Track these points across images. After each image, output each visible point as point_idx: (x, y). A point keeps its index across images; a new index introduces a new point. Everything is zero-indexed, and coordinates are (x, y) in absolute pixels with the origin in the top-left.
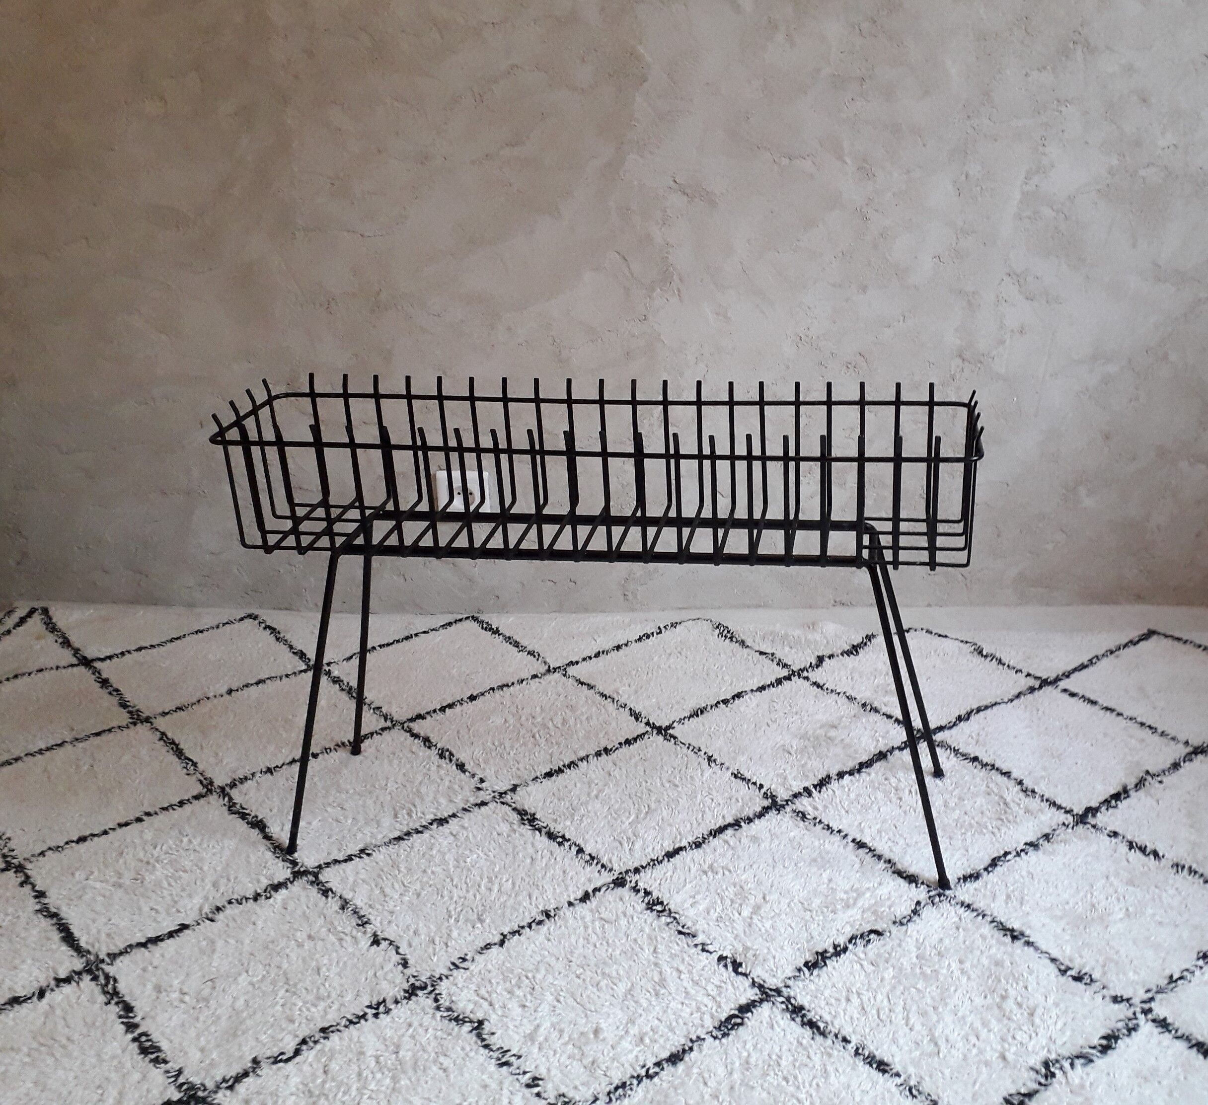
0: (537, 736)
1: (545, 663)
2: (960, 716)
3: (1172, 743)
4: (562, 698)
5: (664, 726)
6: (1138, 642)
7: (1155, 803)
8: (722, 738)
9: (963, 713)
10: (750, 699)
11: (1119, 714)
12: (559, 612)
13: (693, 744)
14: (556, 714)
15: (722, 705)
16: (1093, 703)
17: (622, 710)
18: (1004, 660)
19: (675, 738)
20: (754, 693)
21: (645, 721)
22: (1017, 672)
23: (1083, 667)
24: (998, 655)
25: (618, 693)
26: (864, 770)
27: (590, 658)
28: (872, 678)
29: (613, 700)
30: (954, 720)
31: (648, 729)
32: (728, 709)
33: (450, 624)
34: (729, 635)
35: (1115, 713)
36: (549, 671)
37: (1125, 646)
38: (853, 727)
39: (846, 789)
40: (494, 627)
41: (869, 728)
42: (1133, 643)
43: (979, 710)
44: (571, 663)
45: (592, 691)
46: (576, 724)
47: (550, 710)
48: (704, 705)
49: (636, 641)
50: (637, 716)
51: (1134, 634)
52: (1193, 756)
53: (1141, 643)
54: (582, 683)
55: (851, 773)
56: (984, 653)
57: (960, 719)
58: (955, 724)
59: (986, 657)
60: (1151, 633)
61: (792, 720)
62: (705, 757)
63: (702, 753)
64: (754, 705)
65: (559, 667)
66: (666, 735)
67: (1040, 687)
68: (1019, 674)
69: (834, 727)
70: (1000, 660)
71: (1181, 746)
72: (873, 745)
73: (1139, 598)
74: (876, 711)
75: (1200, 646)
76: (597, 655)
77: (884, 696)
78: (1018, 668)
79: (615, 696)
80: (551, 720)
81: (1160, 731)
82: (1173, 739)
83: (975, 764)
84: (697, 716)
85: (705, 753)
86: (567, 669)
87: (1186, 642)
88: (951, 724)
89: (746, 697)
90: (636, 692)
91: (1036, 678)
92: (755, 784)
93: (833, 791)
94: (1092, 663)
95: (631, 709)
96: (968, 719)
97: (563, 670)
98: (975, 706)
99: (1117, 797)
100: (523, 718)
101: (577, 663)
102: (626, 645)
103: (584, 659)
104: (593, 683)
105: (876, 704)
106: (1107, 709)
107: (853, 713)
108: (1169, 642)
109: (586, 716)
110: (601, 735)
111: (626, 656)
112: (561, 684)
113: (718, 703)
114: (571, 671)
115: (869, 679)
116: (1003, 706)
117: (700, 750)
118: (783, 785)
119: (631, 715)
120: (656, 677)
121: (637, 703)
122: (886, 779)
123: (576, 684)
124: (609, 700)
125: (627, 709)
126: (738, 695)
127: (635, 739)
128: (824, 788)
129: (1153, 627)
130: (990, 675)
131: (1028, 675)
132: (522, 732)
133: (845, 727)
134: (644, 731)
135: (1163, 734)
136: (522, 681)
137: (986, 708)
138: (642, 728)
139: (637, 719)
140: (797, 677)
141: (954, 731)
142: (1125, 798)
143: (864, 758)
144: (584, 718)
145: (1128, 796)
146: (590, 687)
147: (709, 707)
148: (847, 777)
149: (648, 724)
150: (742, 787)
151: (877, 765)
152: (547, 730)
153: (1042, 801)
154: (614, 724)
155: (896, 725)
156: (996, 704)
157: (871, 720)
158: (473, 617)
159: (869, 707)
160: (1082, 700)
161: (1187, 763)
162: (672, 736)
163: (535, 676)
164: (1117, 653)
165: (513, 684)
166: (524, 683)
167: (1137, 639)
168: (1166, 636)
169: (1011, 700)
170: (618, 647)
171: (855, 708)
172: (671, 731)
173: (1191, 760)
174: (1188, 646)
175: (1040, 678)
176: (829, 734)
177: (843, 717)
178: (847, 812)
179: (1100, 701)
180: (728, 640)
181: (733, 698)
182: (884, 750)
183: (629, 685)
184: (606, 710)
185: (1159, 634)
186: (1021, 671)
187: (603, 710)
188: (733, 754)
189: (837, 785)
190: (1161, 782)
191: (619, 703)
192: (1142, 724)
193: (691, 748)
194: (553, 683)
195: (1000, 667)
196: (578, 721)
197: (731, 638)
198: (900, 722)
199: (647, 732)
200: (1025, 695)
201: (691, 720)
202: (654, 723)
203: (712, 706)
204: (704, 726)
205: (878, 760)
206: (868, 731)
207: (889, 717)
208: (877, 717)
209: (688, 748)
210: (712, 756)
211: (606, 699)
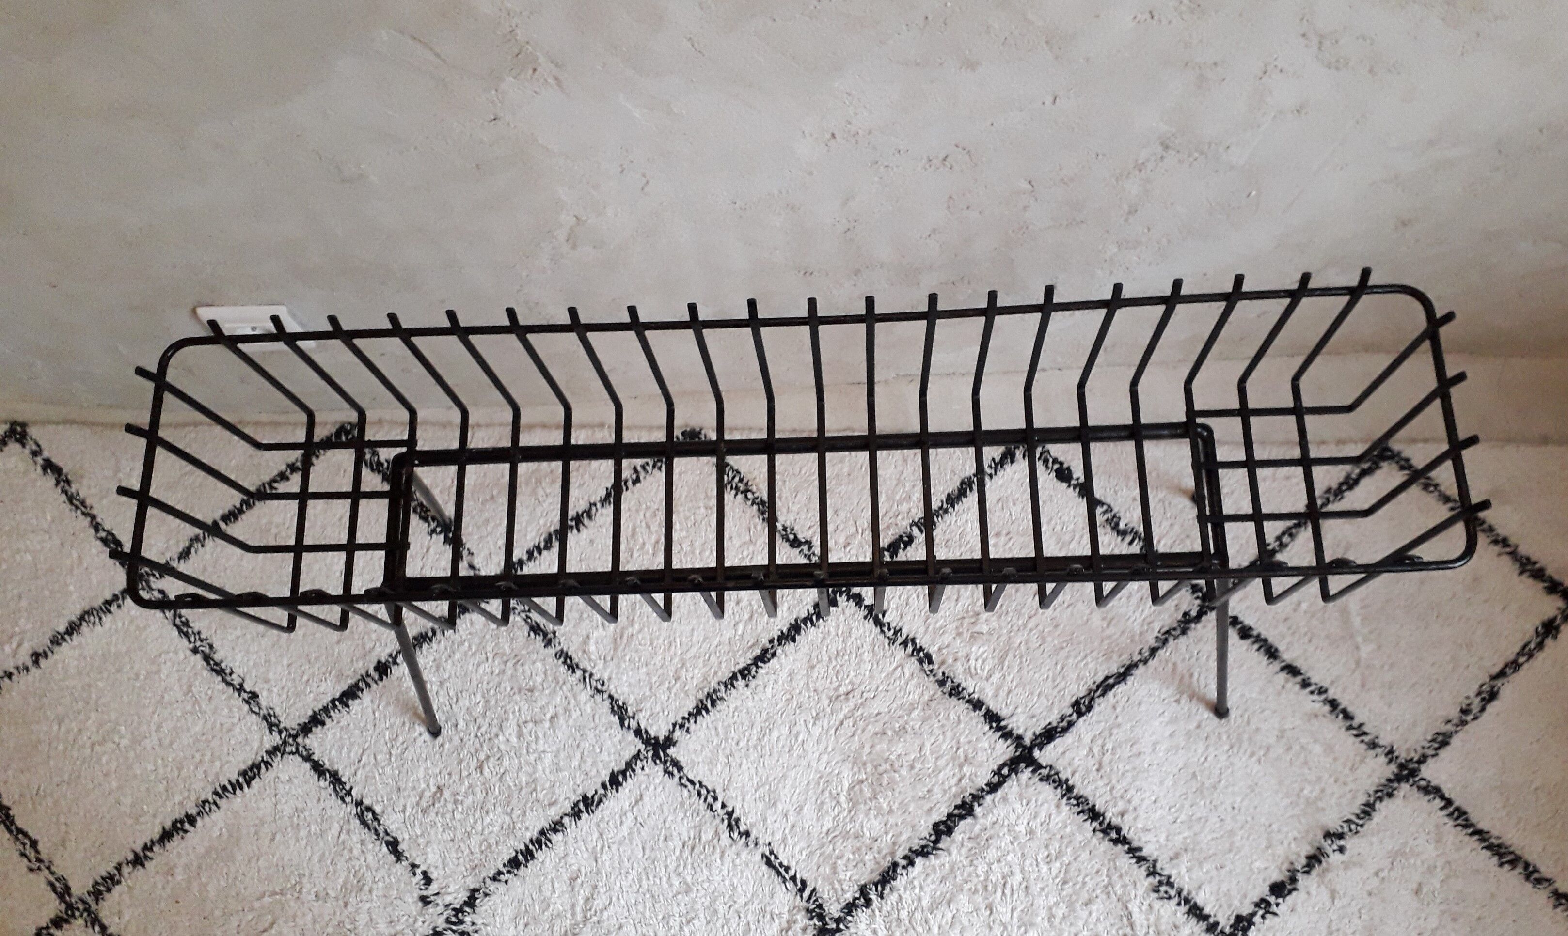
5: (661, 738)
6: (1358, 479)
8: (743, 764)
9: (1083, 694)
10: (779, 664)
11: (1305, 684)
13: (705, 779)
15: (739, 685)
16: (1274, 654)
17: (598, 697)
19: (680, 769)
20: (785, 644)
21: (634, 725)
24: (1141, 531)
25: (590, 656)
26: (941, 842)
27: (541, 549)
29: (585, 669)
30: (1071, 712)
31: (641, 743)
32: (748, 692)
34: (742, 487)
35: (1299, 679)
38: (926, 733)
39: (917, 891)
41: (949, 735)
43: (1105, 686)
45: (552, 649)
46: (537, 738)
47: (497, 701)
48: (713, 685)
49: (602, 503)
50: (620, 711)
53: (1364, 483)
54: (537, 625)
55: (923, 852)
56: (1122, 526)
57: (1078, 709)
58: (1071, 724)
59: (1124, 534)
62: (721, 812)
63: (719, 801)
64: (783, 674)
66: (666, 762)
67: (1200, 615)
69: (900, 731)
71: (1382, 760)
72: (955, 779)
74: (959, 691)
76: (549, 544)
79: (586, 659)
80: (501, 728)
81: (1357, 723)
82: (1373, 743)
83: (1095, 823)
84: (706, 712)
85: (724, 806)
88: (1066, 724)
89: (774, 660)
90: (615, 646)
92: (794, 880)
93: (900, 894)
94: (1281, 545)
95: (611, 697)
96: (1089, 708)
100: (462, 724)
102: (589, 514)
105: (960, 676)
106: (1292, 670)
107: (926, 699)
109: (549, 715)
110: (576, 762)
111: (592, 545)
113: (734, 677)
116: (1142, 669)
117: (715, 799)
118: (833, 878)
119: (614, 708)
121: (619, 677)
123: (528, 628)
124: (579, 672)
125: (606, 696)
126: (763, 657)
127: (623, 773)
128: (887, 889)
134: (634, 752)
137: (1117, 679)
138: (632, 745)
139: (622, 721)
140: (844, 597)
141: (1069, 739)
143: (940, 814)
144: (547, 720)
146: (548, 640)
147: (722, 688)
148: (919, 862)
149: (638, 732)
150: (778, 887)
151: (959, 831)
154: (591, 734)
155: (987, 726)
156: (1131, 669)
157: (952, 715)
159: (949, 687)
160: (1256, 646)
161: (1385, 803)
162: (676, 764)
163: (463, 607)
169: (1153, 651)
170: (578, 521)
171: (929, 688)
172: (671, 751)
173: (1391, 796)
177: (912, 706)
180: (740, 496)
181: (754, 662)
182: (970, 793)
184: (575, 699)
187: (573, 701)
188: (761, 806)
189: (904, 880)
191: (594, 681)
197: (745, 492)
198: (993, 718)
199: (639, 751)
200: (1176, 637)
201: (699, 718)
202: (646, 732)
203: (726, 686)
204: (717, 735)
205: (962, 817)
206: (948, 741)
207: (977, 705)
208: (960, 707)
209: (699, 794)
210: (733, 811)
211: (573, 672)
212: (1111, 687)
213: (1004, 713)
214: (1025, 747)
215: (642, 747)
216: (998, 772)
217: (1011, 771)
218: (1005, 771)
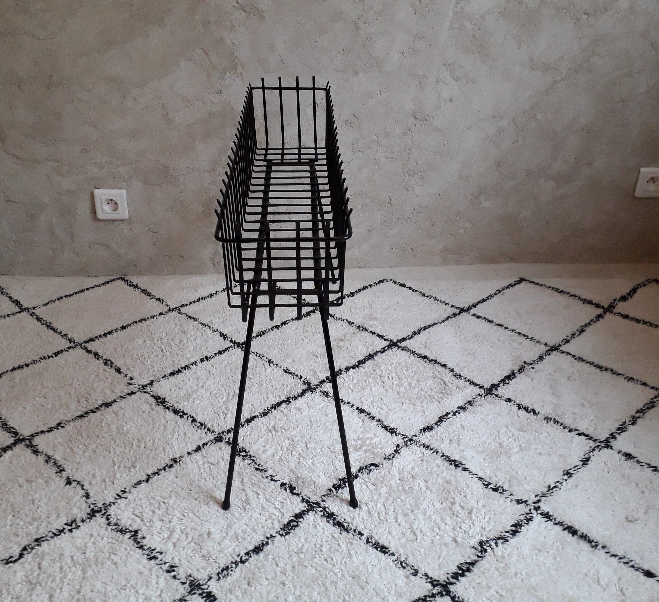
0: (164, 350)
1: (167, 305)
2: (414, 332)
3: (538, 344)
4: (178, 327)
5: (241, 342)
6: (514, 285)
7: (530, 381)
8: (276, 348)
9: (416, 330)
10: (292, 324)
11: (506, 328)
12: (174, 274)
13: (259, 353)
14: (175, 337)
15: (275, 329)
16: (491, 322)
17: (215, 333)
18: (438, 298)
20: (294, 321)
21: (229, 339)
22: (445, 305)
23: (483, 301)
24: (434, 296)
25: (213, 323)
26: (361, 365)
27: (194, 302)
28: (362, 310)
29: (210, 327)
30: (412, 334)
31: (232, 344)
32: (279, 331)
33: (108, 282)
35: (503, 327)
36: (169, 310)
37: (507, 287)
38: (353, 340)
39: (351, 377)
40: (134, 284)
41: (362, 340)
42: (511, 286)
43: (425, 328)
44: (183, 306)
45: (196, 322)
46: (188, 342)
47: (172, 334)
48: (265, 329)
49: (222, 291)
50: (224, 337)
51: (512, 281)
52: (551, 352)
53: (517, 286)
54: (190, 318)
55: (353, 367)
56: (426, 295)
57: (415, 333)
58: (412, 337)
59: (427, 297)
60: (521, 280)
61: (317, 337)
62: (267, 360)
63: (265, 358)
64: (293, 328)
65: (176, 308)
66: (242, 348)
67: (460, 313)
68: (447, 306)
69: (342, 340)
70: (436, 298)
71: (543, 346)
72: (366, 351)
73: (512, 259)
74: (366, 330)
75: (550, 287)
76: (199, 300)
77: (370, 321)
78: (447, 302)
79: (211, 325)
80: (173, 340)
81: (530, 337)
82: (538, 342)
83: (425, 360)
84: (261, 336)
85: (267, 358)
86: (181, 309)
87: (541, 285)
88: (410, 337)
89: (289, 324)
90: (223, 322)
91: (457, 308)
92: (297, 376)
93: (344, 379)
94: (488, 299)
95: (221, 333)
96: (419, 333)
97: (178, 309)
98: (423, 326)
99: (508, 378)
100: (155, 340)
101: (187, 305)
102: (216, 294)
103: (191, 303)
104: (197, 317)
105: (365, 326)
106: (499, 325)
107: (352, 331)
108: (532, 285)
109: (194, 338)
110: (204, 349)
111: (216, 300)
112: (177, 318)
113: (273, 327)
114: (183, 310)
115: (360, 311)
116: (439, 325)
117: (263, 356)
118: (314, 376)
119: (221, 336)
120: (235, 313)
121: (224, 329)
122: (374, 371)
123: (186, 318)
124: (207, 327)
125: (218, 333)
126: (285, 323)
127: (224, 351)
128: (338, 377)
129: (522, 277)
130: (430, 306)
131: (452, 306)
132: (155, 348)
133: (348, 340)
134: (229, 346)
135: (532, 339)
136: (154, 317)
137: (430, 326)
138: (228, 344)
139: (225, 338)
140: (318, 311)
141: (412, 341)
142: (513, 378)
143: (361, 358)
144: (192, 339)
145: (515, 377)
146: (195, 320)
147: (268, 330)
148: (351, 370)
149: (231, 341)
150: (290, 378)
151: (368, 363)
152: (170, 347)
153: (466, 381)
154: (211, 342)
155: (378, 338)
156: (435, 324)
157: (363, 336)
158: (121, 278)
159: (361, 328)
160: (484, 320)
161: (547, 356)
163: (161, 314)
164: (503, 292)
165: (148, 318)
166: (155, 318)
167: (513, 284)
168: (531, 282)
169: (443, 321)
170: (211, 295)
171: (353, 329)
173: (549, 355)
174: (543, 288)
175: (459, 308)
176: (339, 345)
177: (346, 334)
178: (352, 391)
179: (495, 320)
181: (282, 324)
182: (372, 353)
183: (219, 318)
184: (205, 333)
185: (526, 280)
186: (448, 304)
187: (204, 334)
188: (283, 358)
189: (345, 375)
190: (533, 368)
191: (214, 330)
192: (520, 334)
193: (258, 355)
194: (173, 318)
195: (436, 301)
196: (189, 341)
198: (380, 336)
199: (231, 346)
200: (451, 318)
201: (257, 338)
202: (235, 341)
203: (269, 330)
204: (265, 342)
205: (369, 359)
206: (362, 342)
207: (374, 333)
208: (366, 334)
209: (256, 355)
210: (271, 360)
211: (205, 327)
212: (427, 328)
213: (385, 335)
214: (394, 342)
215: (233, 345)
216: (384, 348)
217: (388, 348)
218: (386, 348)
